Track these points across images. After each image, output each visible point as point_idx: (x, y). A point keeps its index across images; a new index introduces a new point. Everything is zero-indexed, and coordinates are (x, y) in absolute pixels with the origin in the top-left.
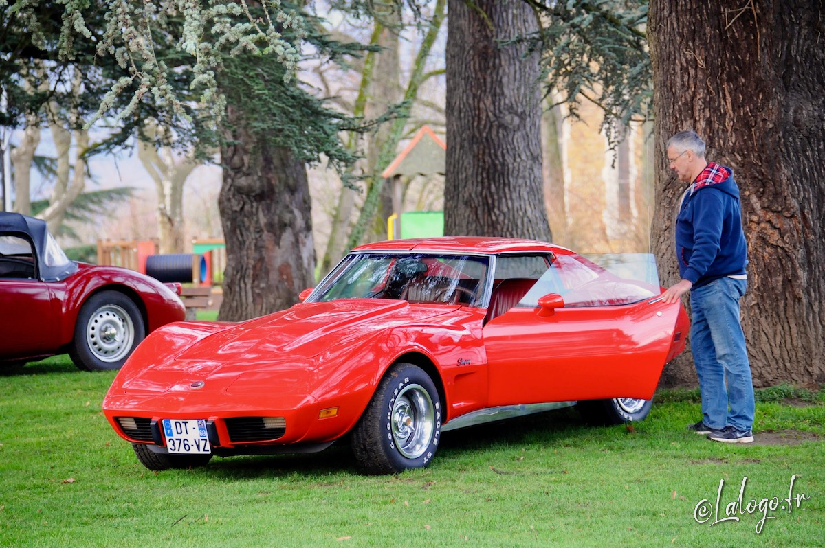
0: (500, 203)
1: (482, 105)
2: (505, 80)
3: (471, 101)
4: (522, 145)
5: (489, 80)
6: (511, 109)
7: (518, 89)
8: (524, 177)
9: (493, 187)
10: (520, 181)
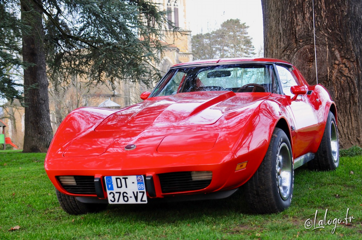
0: (40, 122)
1: (34, 98)
2: (40, 92)
3: (31, 97)
4: (45, 108)
5: (36, 92)
6: (42, 99)
7: (43, 94)
8: (46, 116)
9: (38, 118)
10: (45, 117)
